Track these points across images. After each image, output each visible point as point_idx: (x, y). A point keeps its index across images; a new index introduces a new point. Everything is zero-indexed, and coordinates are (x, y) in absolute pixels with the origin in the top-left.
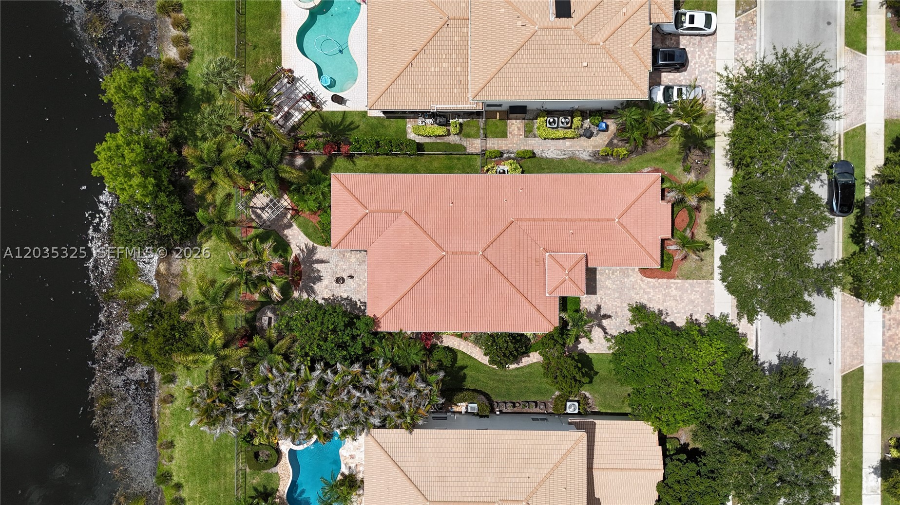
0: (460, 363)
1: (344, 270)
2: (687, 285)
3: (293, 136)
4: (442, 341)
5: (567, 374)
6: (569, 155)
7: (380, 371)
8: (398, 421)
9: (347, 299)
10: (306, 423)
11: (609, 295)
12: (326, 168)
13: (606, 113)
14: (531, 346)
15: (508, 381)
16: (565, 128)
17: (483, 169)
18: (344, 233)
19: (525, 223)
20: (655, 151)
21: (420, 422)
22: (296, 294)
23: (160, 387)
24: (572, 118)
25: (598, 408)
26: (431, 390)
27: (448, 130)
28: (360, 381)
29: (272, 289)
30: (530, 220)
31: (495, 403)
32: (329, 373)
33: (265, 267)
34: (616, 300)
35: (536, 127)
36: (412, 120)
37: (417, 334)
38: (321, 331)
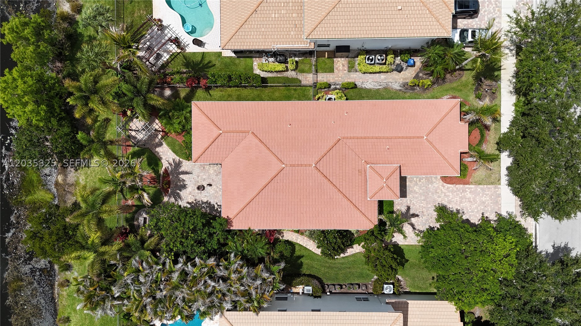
0: (297, 253)
1: (204, 179)
2: (479, 190)
3: (163, 73)
4: (283, 236)
5: (386, 264)
6: (384, 86)
7: (232, 263)
8: (247, 305)
9: (207, 202)
10: (170, 307)
11: (417, 198)
12: (189, 98)
13: (413, 51)
14: (354, 240)
15: (336, 268)
16: (381, 64)
17: (315, 97)
18: (203, 150)
19: (350, 141)
20: (452, 82)
21: (265, 305)
22: (166, 199)
23: (59, 274)
24: (386, 56)
25: (408, 288)
26: (274, 279)
27: (287, 67)
28: (215, 273)
29: (143, 196)
30: (354, 138)
31: (326, 285)
32: (189, 266)
33: (137, 178)
34: (423, 202)
35: (357, 64)
36: (257, 59)
37: (263, 230)
38: (183, 231)
